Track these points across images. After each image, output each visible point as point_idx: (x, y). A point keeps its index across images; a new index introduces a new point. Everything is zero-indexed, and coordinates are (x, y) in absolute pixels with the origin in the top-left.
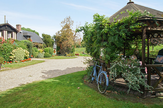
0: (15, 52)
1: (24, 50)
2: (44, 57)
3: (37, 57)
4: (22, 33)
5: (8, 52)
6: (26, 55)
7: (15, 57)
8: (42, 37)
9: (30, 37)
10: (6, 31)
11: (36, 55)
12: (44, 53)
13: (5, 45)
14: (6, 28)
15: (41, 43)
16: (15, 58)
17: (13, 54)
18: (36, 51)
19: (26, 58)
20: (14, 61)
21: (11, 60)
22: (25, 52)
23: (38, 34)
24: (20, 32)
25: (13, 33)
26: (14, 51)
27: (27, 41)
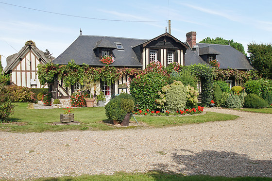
0: (166, 90)
1: (187, 87)
2: (244, 107)
3: (225, 105)
4: (198, 51)
5: (153, 90)
6: (191, 99)
7: (165, 101)
8: (248, 55)
9: (214, 56)
10: (165, 50)
11: (222, 100)
12: (245, 94)
13: (150, 77)
14: (164, 44)
15: (245, 70)
16: (166, 104)
17: (162, 96)
18: (223, 90)
19: (190, 104)
20: (165, 111)
21: (160, 108)
22: (189, 91)
23: (240, 47)
24: (194, 49)
25: (179, 51)
26: (165, 88)
27: (201, 65)
